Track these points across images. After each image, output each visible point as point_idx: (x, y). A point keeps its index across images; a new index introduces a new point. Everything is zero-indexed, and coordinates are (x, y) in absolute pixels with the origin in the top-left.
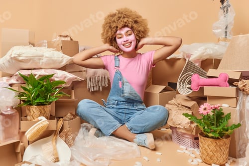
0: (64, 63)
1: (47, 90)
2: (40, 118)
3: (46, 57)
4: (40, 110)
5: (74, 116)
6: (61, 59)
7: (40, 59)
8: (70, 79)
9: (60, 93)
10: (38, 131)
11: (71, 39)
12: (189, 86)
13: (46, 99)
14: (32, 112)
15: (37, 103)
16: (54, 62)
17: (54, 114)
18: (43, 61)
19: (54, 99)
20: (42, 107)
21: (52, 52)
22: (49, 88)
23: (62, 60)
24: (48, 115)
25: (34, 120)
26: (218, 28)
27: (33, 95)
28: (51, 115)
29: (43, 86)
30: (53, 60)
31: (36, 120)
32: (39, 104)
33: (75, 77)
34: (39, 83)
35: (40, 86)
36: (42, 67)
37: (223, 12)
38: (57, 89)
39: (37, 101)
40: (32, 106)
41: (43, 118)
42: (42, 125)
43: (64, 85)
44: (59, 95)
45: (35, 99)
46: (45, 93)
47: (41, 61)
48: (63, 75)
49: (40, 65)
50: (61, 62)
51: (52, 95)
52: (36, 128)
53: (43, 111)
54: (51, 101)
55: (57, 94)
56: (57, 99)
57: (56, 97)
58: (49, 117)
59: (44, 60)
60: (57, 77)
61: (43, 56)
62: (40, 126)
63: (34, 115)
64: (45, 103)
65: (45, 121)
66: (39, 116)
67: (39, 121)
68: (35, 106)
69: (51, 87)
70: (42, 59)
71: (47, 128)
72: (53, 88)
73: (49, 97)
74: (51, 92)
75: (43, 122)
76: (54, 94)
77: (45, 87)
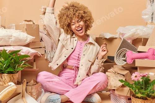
0: (28, 42)
1: (15, 62)
3: (14, 37)
4: (10, 78)
6: (26, 38)
7: (10, 38)
8: (32, 54)
9: (25, 65)
10: (8, 93)
11: (33, 23)
12: (124, 59)
13: (15, 68)
15: (8, 71)
16: (20, 40)
17: (20, 81)
18: (12, 40)
19: (20, 69)
20: (12, 75)
21: (19, 33)
22: (17, 60)
23: (27, 39)
24: (16, 81)
25: (5, 85)
26: (146, 15)
27: (5, 66)
28: (18, 81)
29: (12, 59)
30: (19, 39)
31: (7, 85)
32: (10, 73)
33: (36, 52)
34: (9, 56)
35: (10, 59)
36: (11, 45)
37: (150, 2)
38: (23, 61)
40: (4, 74)
41: (12, 84)
42: (11, 89)
43: (28, 58)
45: (6, 69)
47: (10, 40)
48: (27, 50)
49: (10, 43)
50: (26, 40)
51: (19, 65)
52: (7, 91)
53: (12, 78)
54: (18, 70)
55: (23, 65)
56: (23, 69)
57: (22, 67)
59: (13, 39)
60: (23, 52)
61: (11, 36)
62: (9, 90)
63: (5, 80)
64: (14, 72)
65: (13, 86)
66: (9, 82)
67: (9, 86)
68: (6, 74)
69: (19, 59)
70: (11, 38)
71: (15, 91)
72: (20, 61)
73: (17, 67)
74: (19, 64)
75: (12, 86)
76: (21, 65)
77: (14, 60)
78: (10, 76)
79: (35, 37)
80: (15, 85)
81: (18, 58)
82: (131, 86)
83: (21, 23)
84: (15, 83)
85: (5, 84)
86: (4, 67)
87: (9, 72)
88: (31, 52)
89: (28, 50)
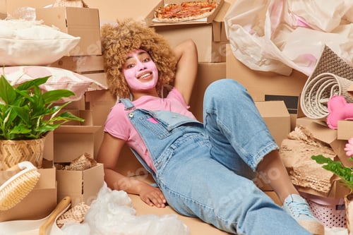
0: (61, 51)
1: (36, 110)
2: (21, 165)
3: (21, 38)
4: (22, 150)
5: (92, 161)
6: (55, 41)
7: (7, 43)
8: (80, 88)
9: (62, 115)
10: (18, 191)
11: (84, 6)
13: (34, 126)
14: (6, 154)
15: (16, 134)
16: (40, 49)
17: (50, 157)
18: (14, 46)
19: (49, 127)
20: (26, 142)
22: (40, 104)
23: (58, 43)
24: (39, 159)
25: (9, 170)
27: (6, 119)
28: (43, 159)
29: (27, 101)
30: (36, 45)
31: (13, 169)
32: (18, 138)
33: (91, 80)
34: (18, 95)
35: (20, 101)
38: (56, 107)
39: (15, 131)
40: (5, 142)
41: (28, 165)
42: (25, 179)
43: (68, 100)
44: (60, 118)
45: (12, 128)
46: (32, 114)
47: (10, 47)
48: (63, 78)
50: (55, 48)
51: (47, 118)
52: (15, 185)
53: (27, 152)
54: (43, 130)
55: (56, 116)
56: (57, 127)
57: (56, 123)
58: (40, 162)
59: (18, 45)
61: (13, 36)
62: (21, 181)
63: (9, 158)
64: (32, 135)
65: (31, 171)
66: (19, 162)
67: (21, 170)
68: (10, 142)
69: (44, 102)
70: (13, 43)
71: (37, 184)
72: (47, 105)
73: (40, 123)
74: (43, 113)
75: (29, 172)
76: (50, 116)
77: (32, 103)
78: (23, 146)
79: (79, 38)
80: (35, 168)
81: (43, 99)
82: (343, 171)
83: (51, 6)
84: (36, 164)
85: (10, 167)
86: (6, 123)
87: (20, 136)
88: (75, 83)
89: (67, 78)
